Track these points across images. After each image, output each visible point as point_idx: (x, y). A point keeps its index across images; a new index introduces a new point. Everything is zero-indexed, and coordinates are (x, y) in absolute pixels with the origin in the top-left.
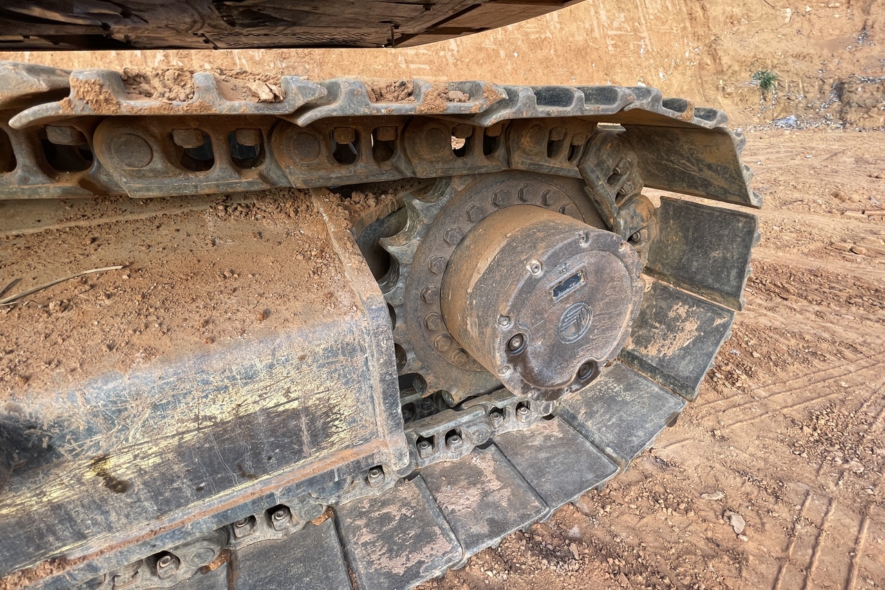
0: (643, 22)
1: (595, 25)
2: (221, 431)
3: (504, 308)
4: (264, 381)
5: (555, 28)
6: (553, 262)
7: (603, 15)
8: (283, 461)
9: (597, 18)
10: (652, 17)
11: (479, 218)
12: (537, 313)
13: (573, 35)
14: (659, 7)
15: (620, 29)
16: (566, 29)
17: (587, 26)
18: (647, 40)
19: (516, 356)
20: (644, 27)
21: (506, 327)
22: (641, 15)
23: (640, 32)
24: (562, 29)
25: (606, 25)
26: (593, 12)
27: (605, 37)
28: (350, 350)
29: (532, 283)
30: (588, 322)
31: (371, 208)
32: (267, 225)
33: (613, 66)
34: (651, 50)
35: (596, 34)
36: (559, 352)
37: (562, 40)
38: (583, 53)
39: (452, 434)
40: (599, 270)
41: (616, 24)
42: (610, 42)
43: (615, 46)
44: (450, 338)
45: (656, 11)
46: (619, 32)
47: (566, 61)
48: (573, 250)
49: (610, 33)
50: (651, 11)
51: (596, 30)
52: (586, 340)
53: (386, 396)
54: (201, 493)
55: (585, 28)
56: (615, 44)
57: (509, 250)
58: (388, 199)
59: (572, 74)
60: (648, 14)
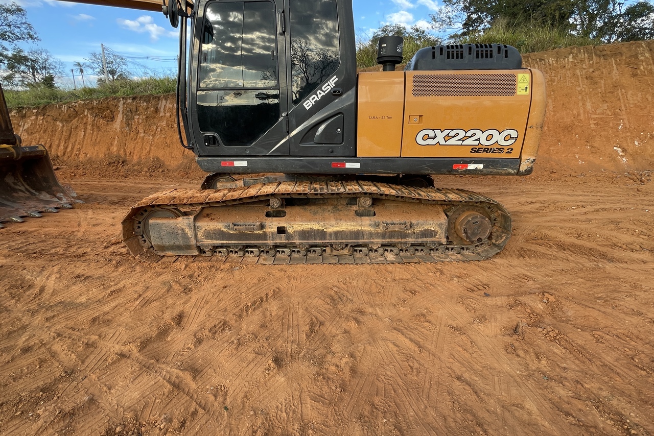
0: (623, 108)
1: (582, 111)
2: (425, 230)
3: (464, 224)
4: (431, 225)
5: (550, 114)
6: (473, 219)
7: (589, 106)
8: (430, 237)
9: (584, 108)
10: (632, 106)
11: (464, 211)
12: (470, 226)
13: (563, 118)
14: (639, 99)
15: (603, 114)
16: (558, 115)
17: (575, 112)
18: (626, 121)
19: (466, 232)
20: (624, 113)
21: (464, 227)
22: (622, 105)
23: (620, 115)
24: (555, 115)
25: (591, 112)
26: (581, 104)
27: (589, 120)
28: (442, 224)
29: (469, 221)
30: (480, 230)
31: (445, 207)
32: (429, 208)
33: (594, 136)
34: (628, 127)
35: (582, 117)
36: (474, 234)
37: (554, 121)
38: (570, 129)
39: (452, 249)
40: (482, 222)
41: (598, 111)
42: (592, 122)
43: (596, 124)
44: (455, 232)
45: (636, 102)
46: (601, 116)
47: (556, 133)
48: (476, 217)
49: (593, 116)
50: (631, 102)
51: (582, 115)
52: (479, 234)
53: (445, 232)
54: (421, 238)
55: (573, 114)
56: (597, 123)
57: (467, 216)
58: (448, 206)
59: (559, 141)
60: (629, 103)
